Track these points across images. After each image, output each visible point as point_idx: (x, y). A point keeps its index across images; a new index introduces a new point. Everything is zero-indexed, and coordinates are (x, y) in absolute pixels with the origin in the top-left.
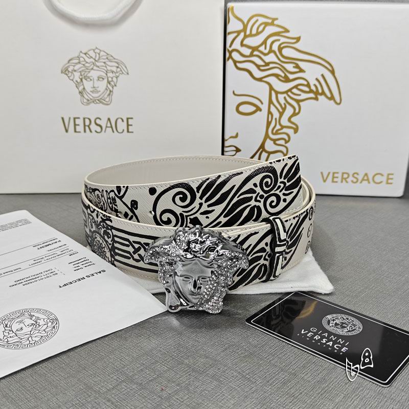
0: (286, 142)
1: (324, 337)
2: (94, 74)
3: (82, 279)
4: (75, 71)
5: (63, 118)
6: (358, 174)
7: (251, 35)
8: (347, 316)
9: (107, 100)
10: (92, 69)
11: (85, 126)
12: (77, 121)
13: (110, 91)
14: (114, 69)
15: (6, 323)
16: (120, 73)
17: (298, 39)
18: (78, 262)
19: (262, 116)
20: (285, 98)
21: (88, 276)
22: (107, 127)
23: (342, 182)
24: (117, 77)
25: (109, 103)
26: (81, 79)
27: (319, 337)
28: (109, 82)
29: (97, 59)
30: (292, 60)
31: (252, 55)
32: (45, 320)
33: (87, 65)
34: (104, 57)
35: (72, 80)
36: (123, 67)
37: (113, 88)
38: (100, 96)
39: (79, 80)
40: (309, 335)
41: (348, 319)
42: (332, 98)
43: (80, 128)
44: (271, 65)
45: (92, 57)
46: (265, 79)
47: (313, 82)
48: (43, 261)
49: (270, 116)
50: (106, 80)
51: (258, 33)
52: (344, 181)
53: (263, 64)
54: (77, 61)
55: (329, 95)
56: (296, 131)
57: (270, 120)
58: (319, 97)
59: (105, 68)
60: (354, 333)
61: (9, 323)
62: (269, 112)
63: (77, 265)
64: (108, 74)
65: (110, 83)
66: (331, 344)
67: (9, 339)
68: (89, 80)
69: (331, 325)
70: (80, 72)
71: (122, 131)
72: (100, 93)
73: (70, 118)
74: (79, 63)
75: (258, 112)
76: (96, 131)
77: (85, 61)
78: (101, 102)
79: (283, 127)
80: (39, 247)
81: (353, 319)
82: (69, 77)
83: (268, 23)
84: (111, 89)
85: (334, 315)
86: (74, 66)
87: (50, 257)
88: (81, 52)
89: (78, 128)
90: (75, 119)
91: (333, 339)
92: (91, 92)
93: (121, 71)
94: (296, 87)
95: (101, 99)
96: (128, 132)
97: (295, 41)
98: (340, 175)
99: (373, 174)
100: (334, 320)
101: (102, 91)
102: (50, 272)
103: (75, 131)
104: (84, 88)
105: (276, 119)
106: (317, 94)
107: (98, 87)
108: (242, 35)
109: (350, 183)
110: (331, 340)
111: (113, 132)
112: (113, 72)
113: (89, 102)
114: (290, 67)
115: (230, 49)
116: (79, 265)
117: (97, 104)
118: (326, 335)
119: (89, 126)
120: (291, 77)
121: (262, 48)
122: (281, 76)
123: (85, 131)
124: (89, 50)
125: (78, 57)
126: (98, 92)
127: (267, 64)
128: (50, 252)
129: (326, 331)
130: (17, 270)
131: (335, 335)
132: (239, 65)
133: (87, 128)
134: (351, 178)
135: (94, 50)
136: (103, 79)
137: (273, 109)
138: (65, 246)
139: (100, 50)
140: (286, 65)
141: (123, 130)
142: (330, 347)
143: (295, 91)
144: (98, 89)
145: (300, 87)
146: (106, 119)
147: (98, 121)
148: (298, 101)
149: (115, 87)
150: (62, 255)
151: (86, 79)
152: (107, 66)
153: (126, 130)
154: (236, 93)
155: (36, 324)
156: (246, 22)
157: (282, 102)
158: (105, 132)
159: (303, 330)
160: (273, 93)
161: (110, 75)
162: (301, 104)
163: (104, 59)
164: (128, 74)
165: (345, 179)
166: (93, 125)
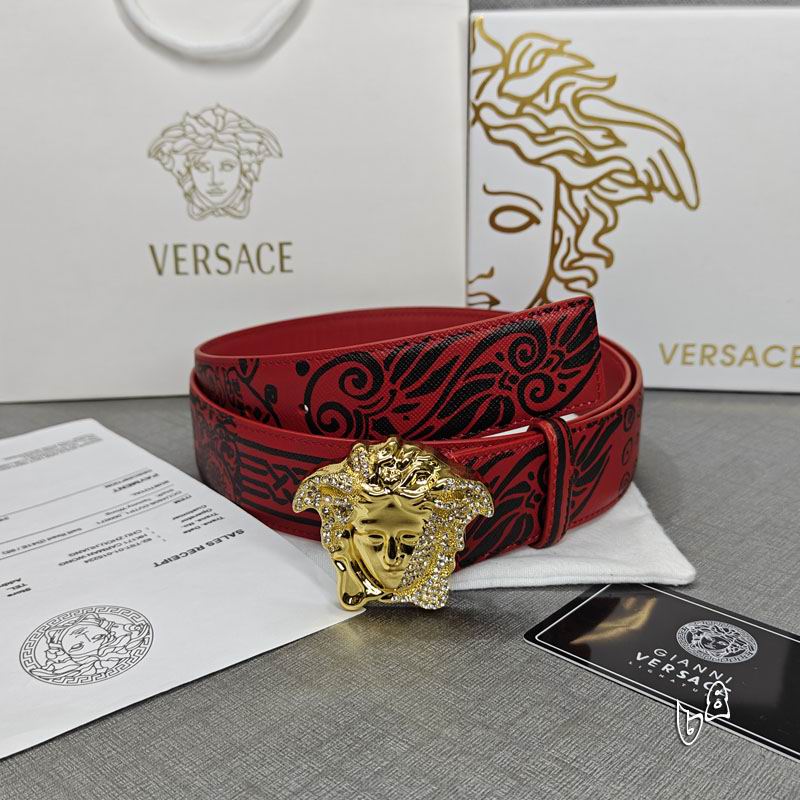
0: (590, 284)
1: (682, 667)
2: (213, 158)
3: (198, 549)
4: (176, 152)
5: (152, 248)
6: (733, 347)
7: (518, 75)
8: (726, 625)
9: (240, 208)
10: (210, 147)
11: (196, 260)
12: (182, 253)
13: (247, 191)
14: (254, 147)
15: (52, 634)
16: (266, 156)
17: (612, 81)
18: (192, 515)
19: (541, 234)
20: (586, 197)
21: (210, 544)
22: (240, 262)
23: (702, 363)
24: (259, 163)
25: (244, 214)
26: (189, 169)
27: (673, 668)
28: (243, 173)
29: (219, 128)
30: (599, 122)
31: (519, 113)
32: (127, 628)
33: (200, 139)
34: (232, 124)
35: (171, 170)
36: (273, 142)
37: (251, 183)
38: (225, 201)
39: (184, 171)
40: (653, 662)
41: (727, 630)
42: (680, 196)
43: (187, 266)
44: (559, 134)
45: (208, 124)
46: (547, 161)
47: (641, 166)
48: (124, 516)
49: (557, 234)
50: (237, 170)
51: (532, 71)
52: (706, 361)
53: (541, 130)
54: (179, 132)
55: (674, 191)
56: (609, 262)
57: (557, 241)
58: (655, 195)
59: (236, 146)
60: (741, 659)
61: (57, 635)
62: (556, 227)
63: (190, 522)
64: (241, 157)
65: (245, 176)
66: (696, 680)
67: (57, 666)
68: (203, 169)
69: (694, 642)
70: (186, 154)
71: (270, 269)
72: (226, 195)
73: (166, 247)
74: (184, 135)
75: (534, 227)
76: (219, 272)
77: (195, 131)
78: (228, 213)
79: (582, 255)
80: (116, 487)
81: (737, 630)
82: (163, 165)
83: (552, 50)
84: (248, 185)
85: (700, 623)
86: (173, 142)
87: (137, 507)
88: (188, 114)
89: (183, 267)
90: (176, 247)
91: (701, 671)
92: (209, 193)
93: (267, 149)
94: (608, 175)
95: (228, 206)
96: (282, 270)
97: (604, 84)
98: (697, 350)
99: (765, 347)
100: (699, 633)
101: (230, 191)
102: (137, 536)
103: (178, 272)
104: (194, 187)
105: (569, 240)
106: (650, 189)
107: (222, 184)
108: (500, 74)
109: (719, 366)
110: (697, 673)
111: (253, 271)
112: (251, 152)
113: (204, 213)
114: (596, 137)
115: (477, 103)
116: (193, 520)
117: (221, 218)
118: (686, 662)
119: (204, 262)
120: (598, 155)
121: (540, 100)
122: (579, 155)
123: (197, 272)
124: (204, 111)
125: (181, 124)
126: (221, 193)
127: (550, 131)
128: (139, 496)
129: (684, 654)
130: (74, 534)
131: (704, 663)
132: (495, 134)
133: (201, 265)
134: (720, 356)
135: (213, 110)
136: (232, 167)
137: (562, 220)
138: (166, 485)
139: (226, 110)
140: (587, 133)
141: (273, 268)
142: (696, 687)
143: (606, 183)
144: (222, 187)
145: (617, 176)
146: (239, 247)
147: (223, 252)
148: (612, 204)
149: (255, 184)
150: (160, 503)
151: (198, 168)
152: (241, 142)
153: (278, 268)
154: (489, 188)
155: (108, 636)
156: (507, 49)
157: (581, 205)
158: (237, 271)
159: (639, 654)
160: (563, 188)
161: (246, 158)
162: (619, 208)
163: (232, 127)
164: (281, 155)
165: (709, 357)
166: (213, 258)
